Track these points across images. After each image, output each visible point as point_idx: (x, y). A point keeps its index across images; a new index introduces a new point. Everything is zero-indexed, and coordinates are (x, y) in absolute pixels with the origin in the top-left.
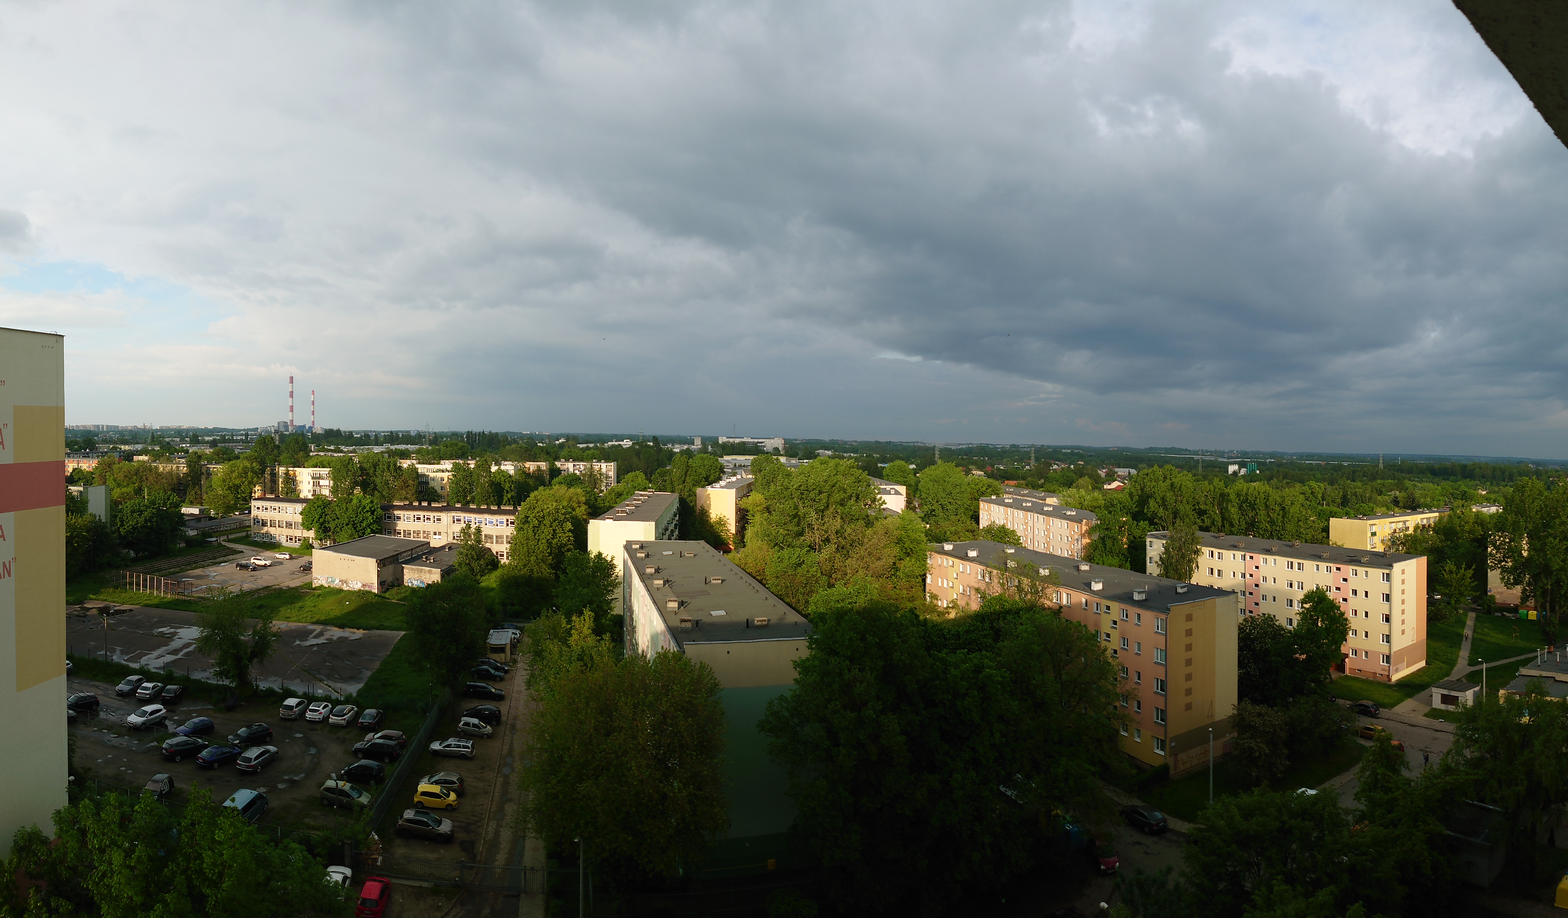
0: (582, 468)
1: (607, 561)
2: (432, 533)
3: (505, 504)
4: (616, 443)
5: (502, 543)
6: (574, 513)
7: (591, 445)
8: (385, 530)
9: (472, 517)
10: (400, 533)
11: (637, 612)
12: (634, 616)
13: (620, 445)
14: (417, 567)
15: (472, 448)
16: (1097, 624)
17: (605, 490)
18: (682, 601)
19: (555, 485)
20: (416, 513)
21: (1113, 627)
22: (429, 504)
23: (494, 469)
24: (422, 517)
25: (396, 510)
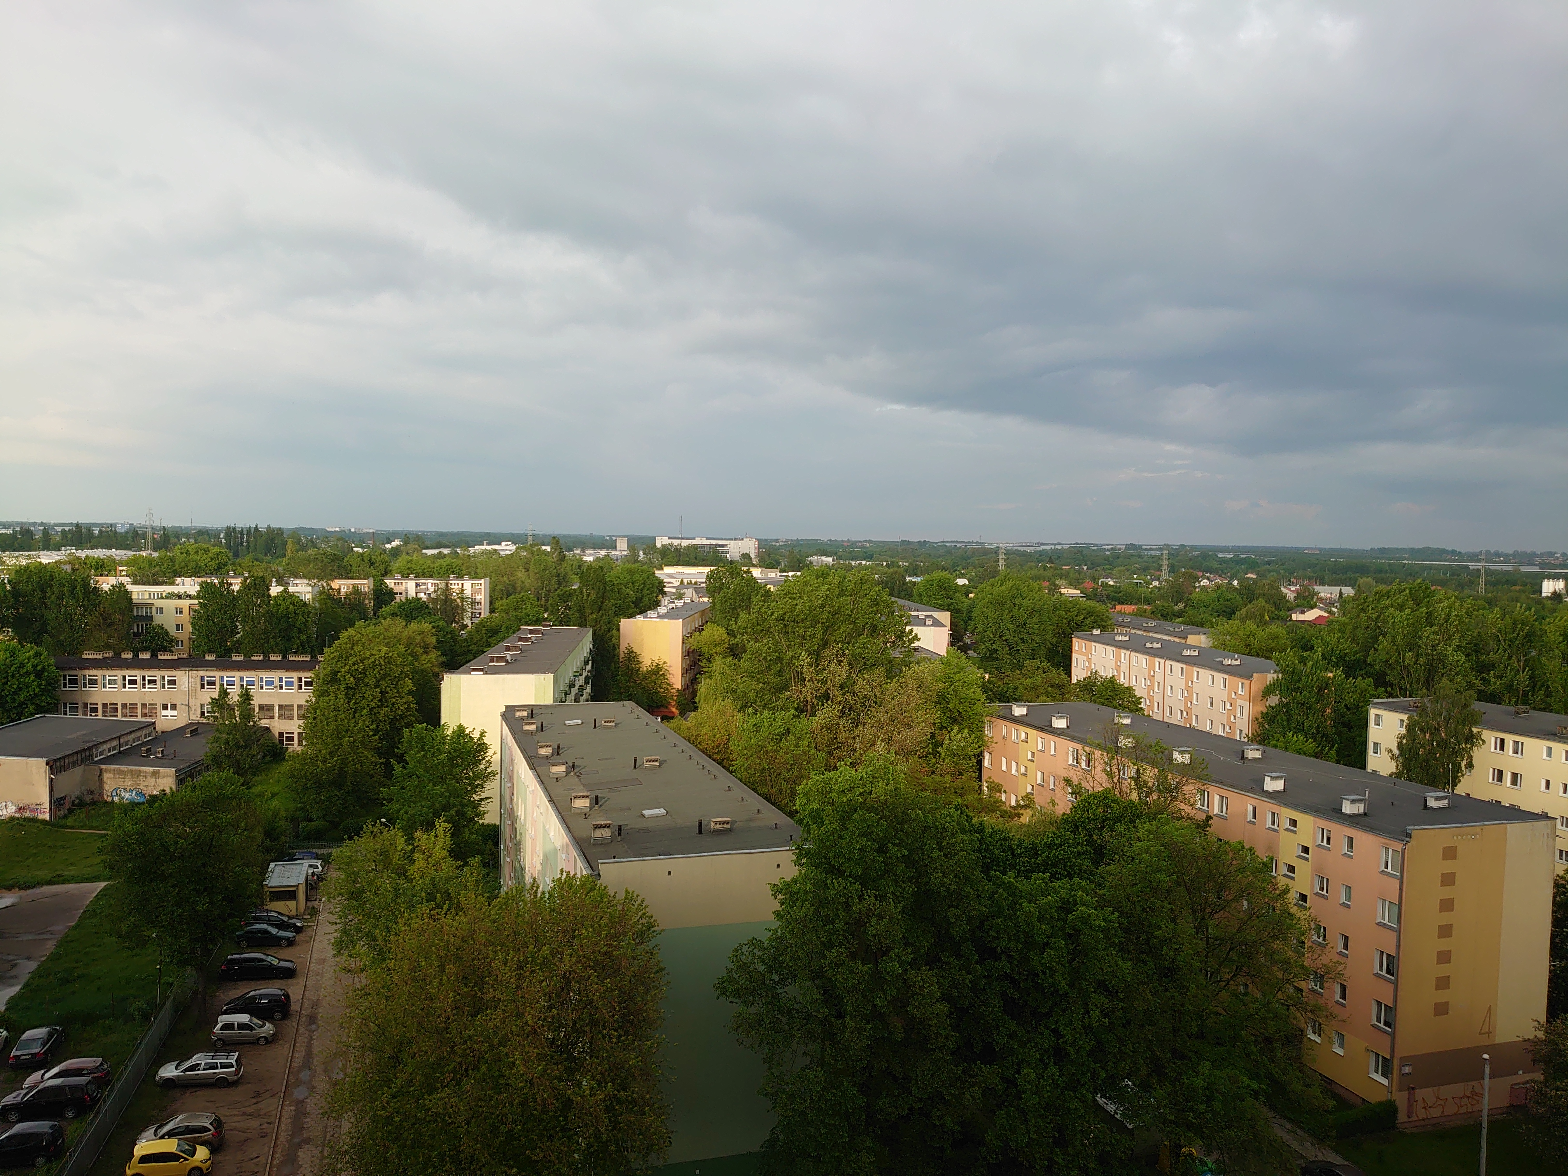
0: (432, 589)
1: (473, 739)
2: (159, 707)
3: (295, 653)
4: (489, 548)
5: (291, 718)
6: (416, 664)
7: (446, 551)
8: (65, 705)
9: (236, 675)
10: (95, 710)
11: (522, 818)
12: (517, 826)
13: (496, 550)
14: (130, 768)
15: (236, 555)
16: (1272, 847)
17: (470, 624)
18: (597, 797)
19: (385, 619)
20: (127, 673)
21: (1300, 857)
22: (154, 655)
23: (275, 590)
24: (139, 679)
25: (87, 668)
